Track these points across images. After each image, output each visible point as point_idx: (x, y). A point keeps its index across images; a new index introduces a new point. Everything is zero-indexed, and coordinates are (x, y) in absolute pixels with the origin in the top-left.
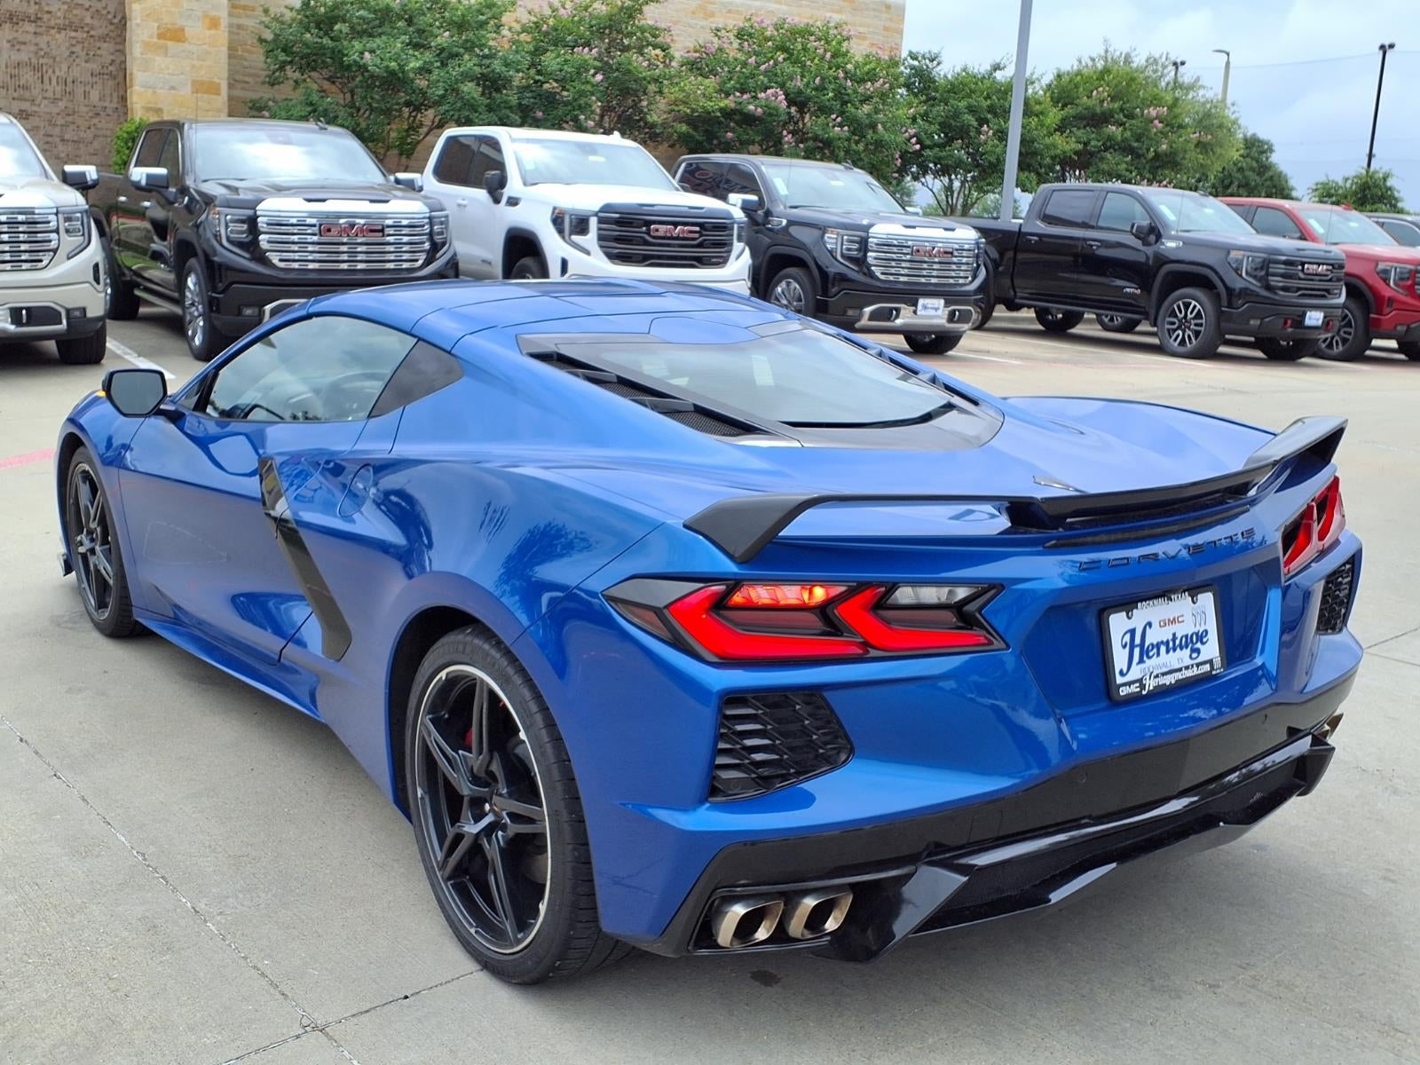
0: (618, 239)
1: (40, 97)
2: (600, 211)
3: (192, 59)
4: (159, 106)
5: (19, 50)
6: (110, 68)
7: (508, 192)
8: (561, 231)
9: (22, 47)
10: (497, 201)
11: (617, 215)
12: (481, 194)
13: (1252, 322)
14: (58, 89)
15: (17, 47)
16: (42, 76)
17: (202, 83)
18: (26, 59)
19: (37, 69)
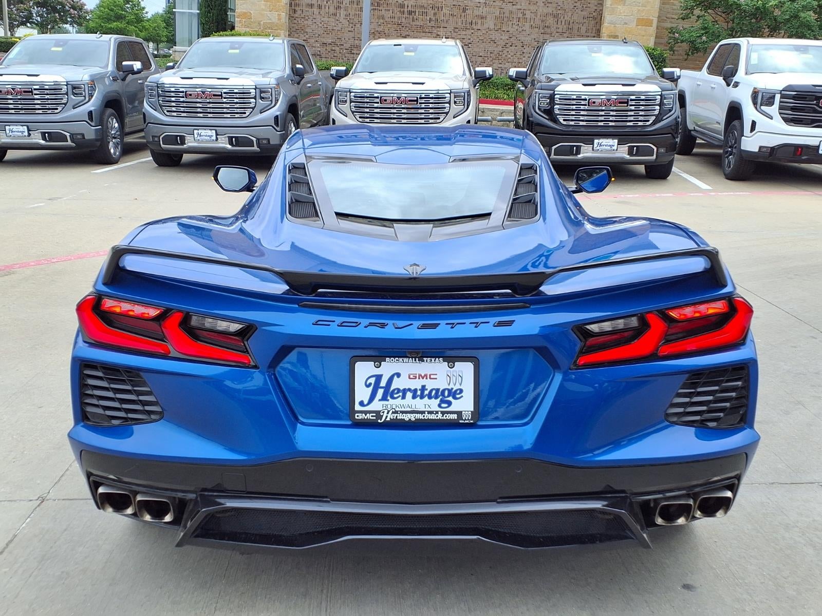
0: (793, 109)
1: (555, 32)
2: (783, 90)
3: (639, 6)
4: (617, 34)
5: (548, 7)
6: (594, 14)
7: (735, 79)
8: (755, 103)
9: (550, 5)
10: (728, 85)
11: (795, 93)
12: (720, 80)
14: (565, 27)
15: (547, 6)
16: (558, 20)
17: (643, 19)
18: (551, 12)
19: (556, 16)
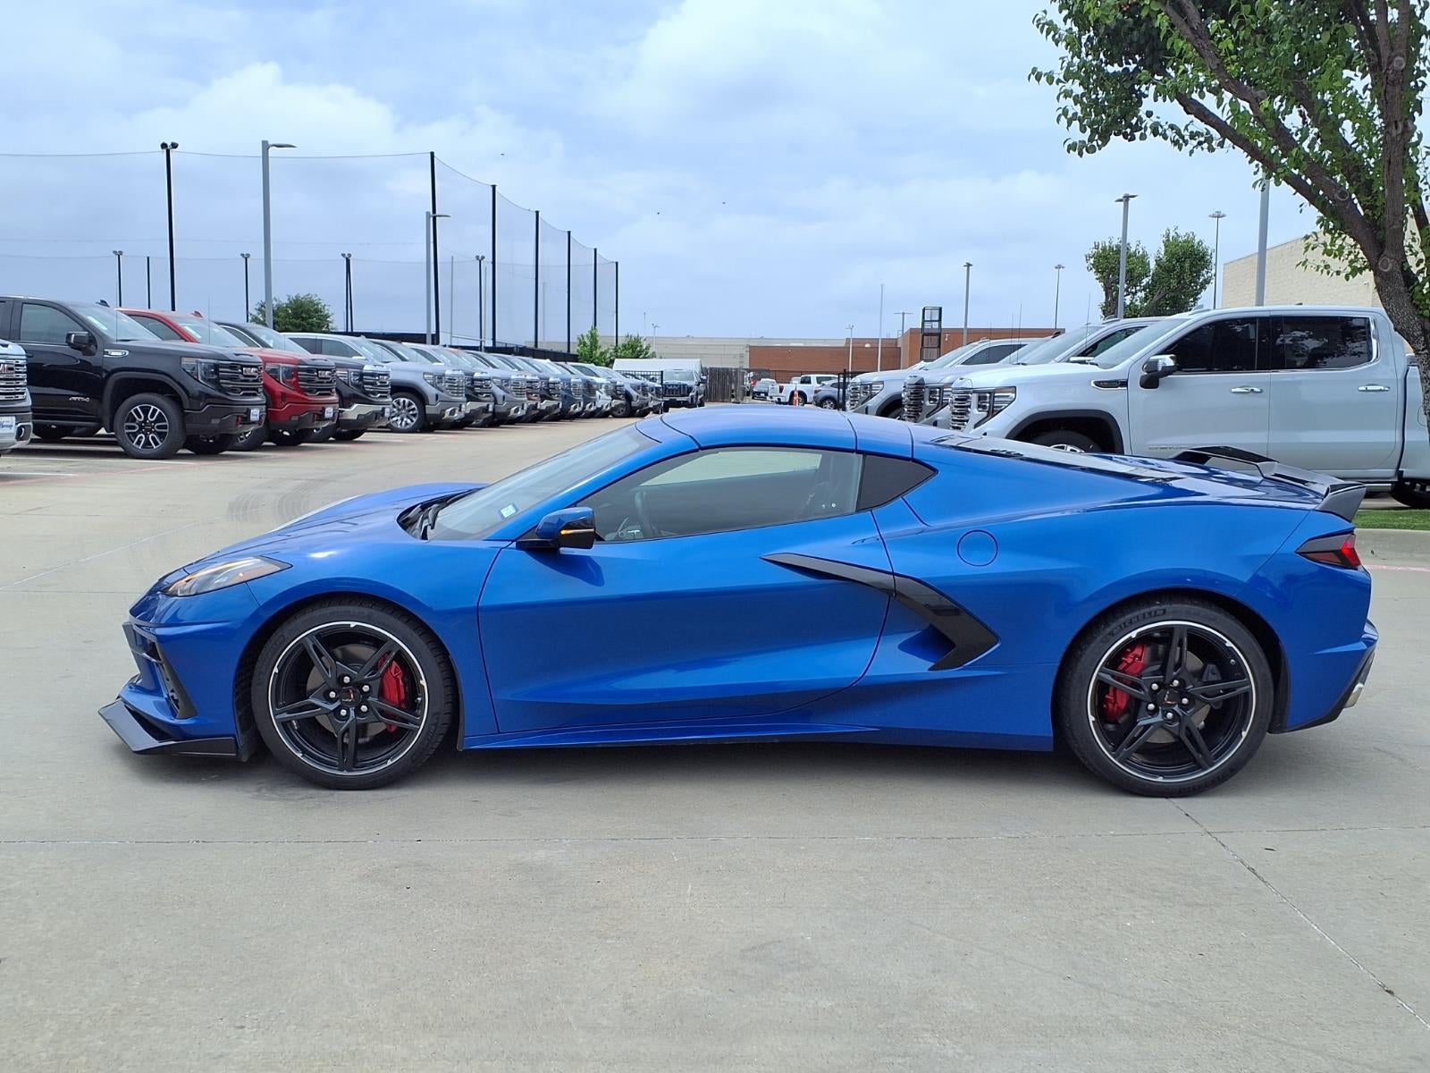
13: (213, 421)
